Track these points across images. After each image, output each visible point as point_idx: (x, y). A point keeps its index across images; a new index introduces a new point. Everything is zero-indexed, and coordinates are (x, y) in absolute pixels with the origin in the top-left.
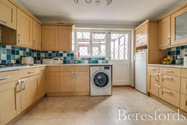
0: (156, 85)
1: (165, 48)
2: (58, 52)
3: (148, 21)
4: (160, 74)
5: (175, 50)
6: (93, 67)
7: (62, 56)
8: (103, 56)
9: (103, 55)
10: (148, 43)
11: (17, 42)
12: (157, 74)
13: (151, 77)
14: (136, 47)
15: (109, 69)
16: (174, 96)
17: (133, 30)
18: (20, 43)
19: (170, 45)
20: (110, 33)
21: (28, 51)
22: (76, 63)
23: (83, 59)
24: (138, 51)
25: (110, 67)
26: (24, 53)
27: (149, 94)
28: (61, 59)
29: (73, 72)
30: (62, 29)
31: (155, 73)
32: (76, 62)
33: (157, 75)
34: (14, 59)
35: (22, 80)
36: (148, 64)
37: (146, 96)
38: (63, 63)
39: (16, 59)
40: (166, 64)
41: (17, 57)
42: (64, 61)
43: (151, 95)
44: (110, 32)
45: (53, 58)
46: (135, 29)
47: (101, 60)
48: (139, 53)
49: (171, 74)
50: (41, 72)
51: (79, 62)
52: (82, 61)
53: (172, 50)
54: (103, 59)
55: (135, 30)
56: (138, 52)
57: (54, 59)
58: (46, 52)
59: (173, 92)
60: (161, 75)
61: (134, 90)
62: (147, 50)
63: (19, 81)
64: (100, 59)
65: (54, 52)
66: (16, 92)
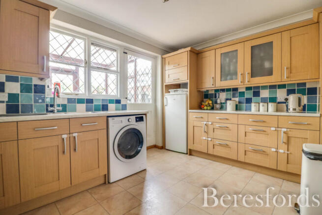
0: (204, 138)
1: (204, 90)
3: (189, 49)
4: (210, 123)
5: (213, 92)
6: (115, 118)
7: (2, 91)
8: (113, 96)
9: (113, 94)
10: (188, 81)
12: (205, 123)
13: (195, 127)
14: (165, 84)
15: (143, 120)
16: (230, 147)
17: (160, 56)
19: (214, 86)
20: (126, 53)
22: (56, 111)
24: (169, 90)
25: (144, 116)
27: (190, 152)
29: (65, 136)
31: (203, 122)
32: (56, 108)
33: (206, 125)
36: (189, 111)
37: (188, 156)
38: (4, 112)
40: (207, 109)
43: (193, 153)
44: (126, 51)
46: (164, 56)
47: (113, 103)
48: (171, 93)
49: (226, 121)
53: (210, 92)
54: (118, 102)
55: (163, 58)
56: (169, 92)
59: (228, 143)
60: (212, 124)
61: (164, 150)
62: (188, 90)
64: (111, 101)
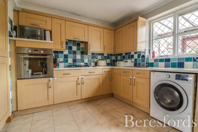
2: (130, 53)
7: (133, 58)
11: (89, 50)
18: (91, 50)
21: (106, 55)
23: (156, 60)
26: (102, 57)
28: (132, 61)
29: (131, 77)
30: (129, 28)
32: (145, 65)
34: (94, 62)
35: (83, 77)
38: (133, 66)
39: (95, 62)
41: (96, 60)
42: (134, 63)
45: (124, 60)
50: (104, 73)
51: (151, 65)
52: (155, 63)
57: (125, 62)
58: (121, 54)
63: (80, 77)
65: (126, 54)
66: (78, 84)
